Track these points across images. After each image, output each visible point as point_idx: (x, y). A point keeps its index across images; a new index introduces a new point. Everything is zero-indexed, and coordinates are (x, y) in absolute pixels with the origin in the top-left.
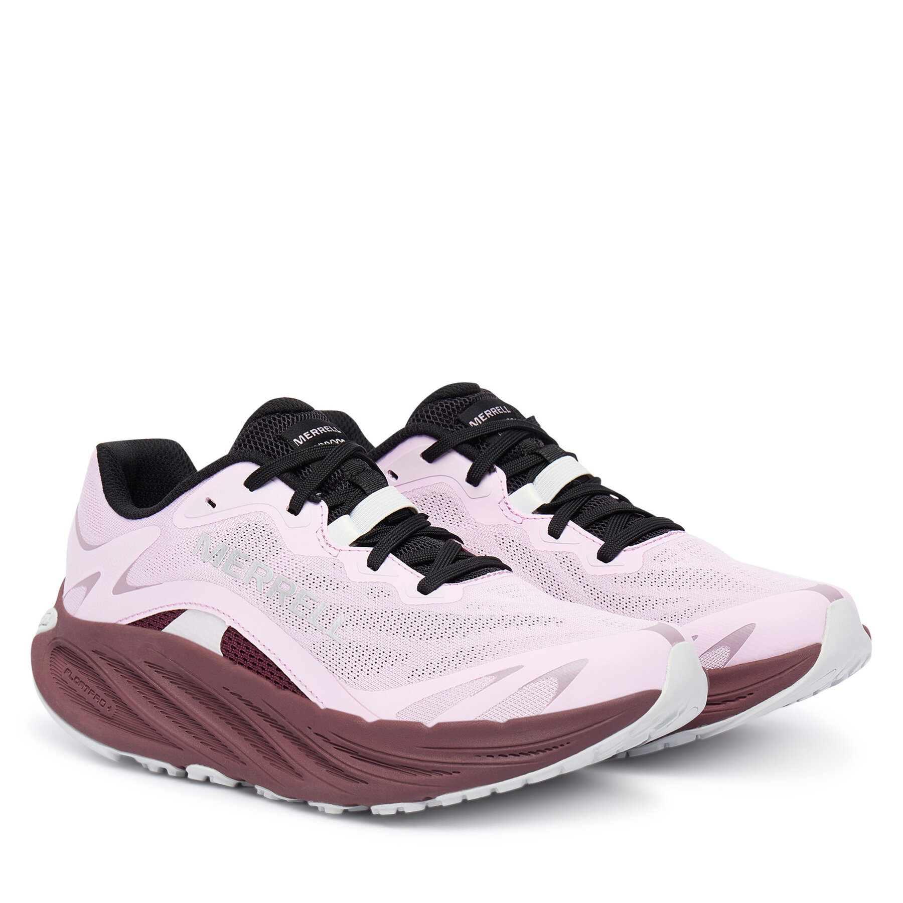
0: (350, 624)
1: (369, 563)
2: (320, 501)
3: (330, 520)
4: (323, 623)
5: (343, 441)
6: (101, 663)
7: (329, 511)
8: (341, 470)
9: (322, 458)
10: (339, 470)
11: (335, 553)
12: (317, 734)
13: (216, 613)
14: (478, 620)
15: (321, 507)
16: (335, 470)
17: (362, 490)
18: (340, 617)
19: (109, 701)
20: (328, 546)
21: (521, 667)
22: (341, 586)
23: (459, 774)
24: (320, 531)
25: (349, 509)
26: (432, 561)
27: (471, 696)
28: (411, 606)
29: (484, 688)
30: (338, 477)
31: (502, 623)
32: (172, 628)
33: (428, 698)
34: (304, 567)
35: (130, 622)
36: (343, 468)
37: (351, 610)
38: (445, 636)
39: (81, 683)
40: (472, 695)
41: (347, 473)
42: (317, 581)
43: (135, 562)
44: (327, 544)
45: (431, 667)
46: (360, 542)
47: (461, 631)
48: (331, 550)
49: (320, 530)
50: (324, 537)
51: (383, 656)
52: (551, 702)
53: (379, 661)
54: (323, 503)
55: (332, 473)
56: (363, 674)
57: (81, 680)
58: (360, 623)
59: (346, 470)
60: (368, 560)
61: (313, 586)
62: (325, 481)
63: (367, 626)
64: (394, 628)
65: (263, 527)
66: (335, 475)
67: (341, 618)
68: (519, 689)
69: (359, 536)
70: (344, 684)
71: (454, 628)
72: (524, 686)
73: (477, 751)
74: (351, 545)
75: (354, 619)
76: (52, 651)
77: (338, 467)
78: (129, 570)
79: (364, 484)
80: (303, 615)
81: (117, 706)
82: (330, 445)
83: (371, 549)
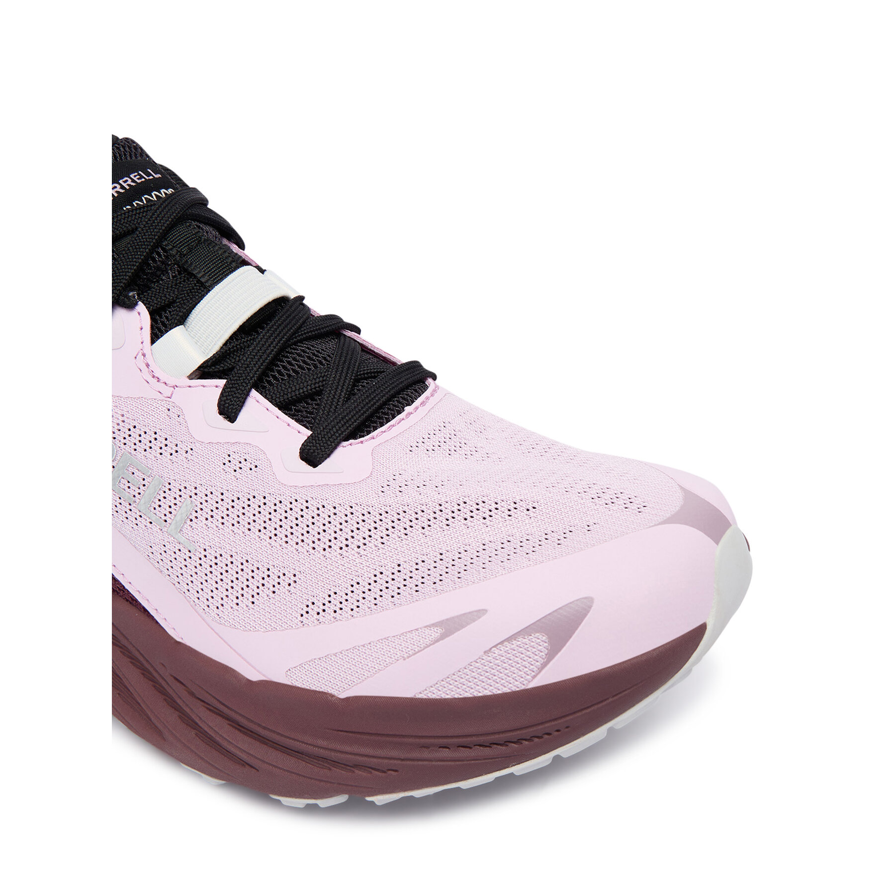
0: (202, 516)
1: (221, 410)
2: (136, 304)
3: (155, 336)
4: (160, 512)
5: (170, 191)
7: (151, 318)
8: (164, 249)
9: (133, 231)
10: (160, 250)
11: (167, 391)
12: (175, 678)
14: (402, 514)
15: (139, 314)
16: (153, 249)
17: (199, 281)
18: (185, 504)
20: (155, 380)
21: (481, 612)
22: (182, 448)
23: (396, 773)
24: (140, 357)
25: (181, 317)
26: (319, 393)
27: (404, 660)
28: (292, 489)
29: (425, 648)
30: (159, 261)
31: (441, 517)
33: (335, 655)
34: (123, 416)
36: (166, 245)
37: (202, 491)
38: (353, 544)
40: (405, 656)
41: (174, 252)
42: (145, 439)
44: (154, 377)
45: (335, 600)
46: (205, 372)
47: (376, 535)
48: (161, 387)
49: (140, 354)
50: (148, 365)
51: (258, 575)
52: (540, 672)
53: (253, 584)
54: (141, 307)
55: (149, 256)
56: (230, 603)
58: (217, 515)
59: (170, 247)
60: (219, 405)
61: (140, 447)
62: (141, 269)
63: (228, 522)
64: (270, 526)
66: (154, 260)
67: (185, 507)
68: (485, 652)
69: (202, 362)
70: (203, 615)
71: (364, 528)
72: (493, 647)
73: (423, 741)
74: (191, 377)
75: (207, 508)
77: (158, 244)
79: (199, 272)
80: (129, 498)
82: (144, 207)
83: (222, 382)
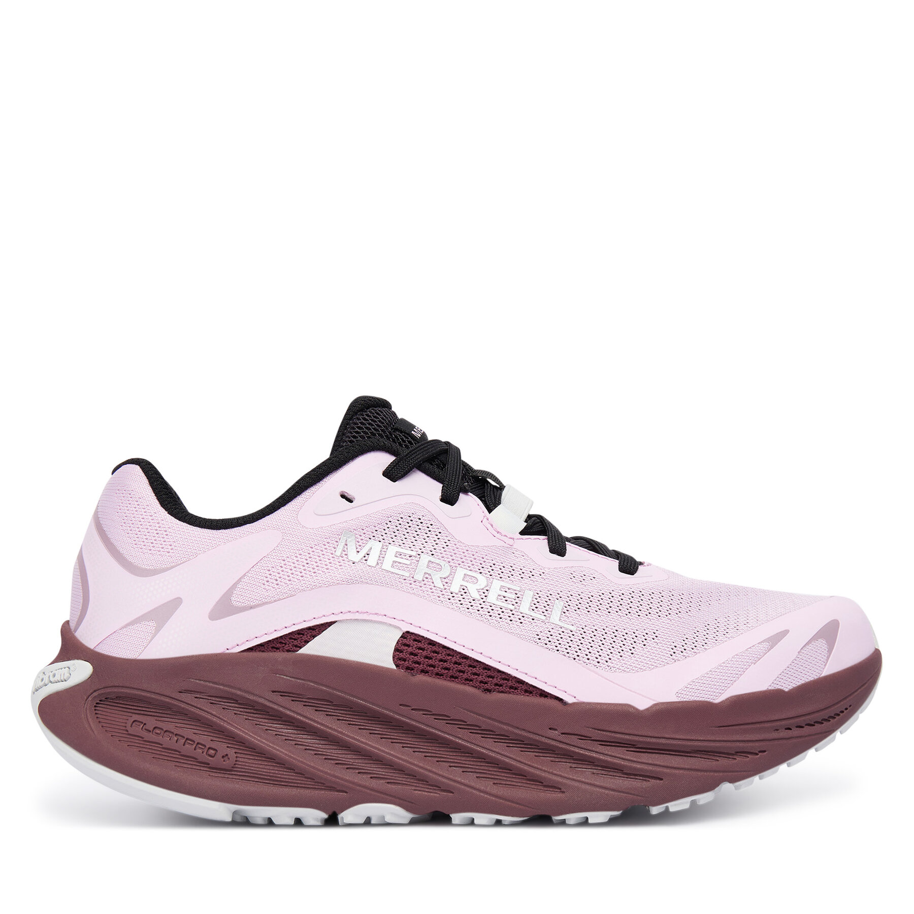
0: (571, 609)
4: (539, 611)
6: (201, 704)
7: (482, 502)
11: (509, 542)
12: (566, 734)
13: (384, 619)
15: (472, 498)
18: (555, 604)
19: (222, 747)
20: (500, 535)
21: (786, 632)
22: (536, 573)
23: (765, 753)
24: (485, 520)
29: (763, 655)
32: (313, 648)
35: (246, 648)
37: (563, 595)
39: (168, 733)
40: (754, 663)
43: (245, 575)
44: (498, 532)
48: (504, 539)
49: (485, 518)
52: (827, 663)
57: (165, 730)
58: (582, 607)
63: (592, 610)
65: (420, 519)
67: (557, 605)
68: (798, 653)
70: (596, 670)
72: (802, 649)
73: (775, 724)
74: (520, 534)
75: (572, 604)
76: (95, 706)
78: (235, 586)
81: (235, 753)
